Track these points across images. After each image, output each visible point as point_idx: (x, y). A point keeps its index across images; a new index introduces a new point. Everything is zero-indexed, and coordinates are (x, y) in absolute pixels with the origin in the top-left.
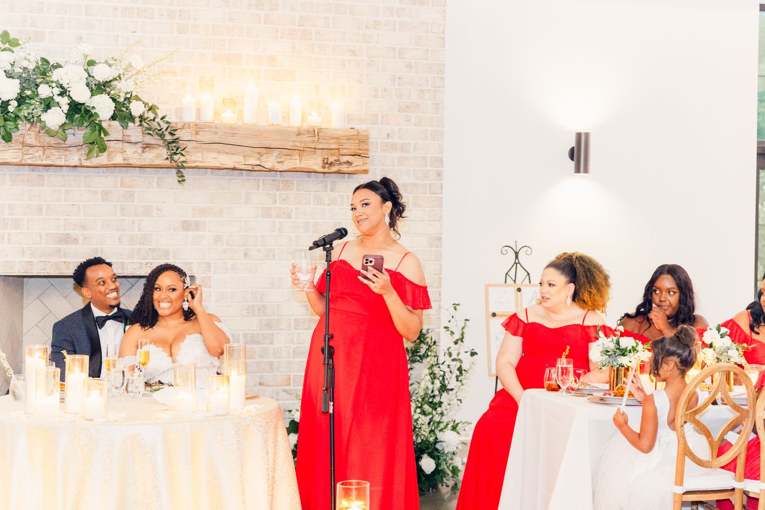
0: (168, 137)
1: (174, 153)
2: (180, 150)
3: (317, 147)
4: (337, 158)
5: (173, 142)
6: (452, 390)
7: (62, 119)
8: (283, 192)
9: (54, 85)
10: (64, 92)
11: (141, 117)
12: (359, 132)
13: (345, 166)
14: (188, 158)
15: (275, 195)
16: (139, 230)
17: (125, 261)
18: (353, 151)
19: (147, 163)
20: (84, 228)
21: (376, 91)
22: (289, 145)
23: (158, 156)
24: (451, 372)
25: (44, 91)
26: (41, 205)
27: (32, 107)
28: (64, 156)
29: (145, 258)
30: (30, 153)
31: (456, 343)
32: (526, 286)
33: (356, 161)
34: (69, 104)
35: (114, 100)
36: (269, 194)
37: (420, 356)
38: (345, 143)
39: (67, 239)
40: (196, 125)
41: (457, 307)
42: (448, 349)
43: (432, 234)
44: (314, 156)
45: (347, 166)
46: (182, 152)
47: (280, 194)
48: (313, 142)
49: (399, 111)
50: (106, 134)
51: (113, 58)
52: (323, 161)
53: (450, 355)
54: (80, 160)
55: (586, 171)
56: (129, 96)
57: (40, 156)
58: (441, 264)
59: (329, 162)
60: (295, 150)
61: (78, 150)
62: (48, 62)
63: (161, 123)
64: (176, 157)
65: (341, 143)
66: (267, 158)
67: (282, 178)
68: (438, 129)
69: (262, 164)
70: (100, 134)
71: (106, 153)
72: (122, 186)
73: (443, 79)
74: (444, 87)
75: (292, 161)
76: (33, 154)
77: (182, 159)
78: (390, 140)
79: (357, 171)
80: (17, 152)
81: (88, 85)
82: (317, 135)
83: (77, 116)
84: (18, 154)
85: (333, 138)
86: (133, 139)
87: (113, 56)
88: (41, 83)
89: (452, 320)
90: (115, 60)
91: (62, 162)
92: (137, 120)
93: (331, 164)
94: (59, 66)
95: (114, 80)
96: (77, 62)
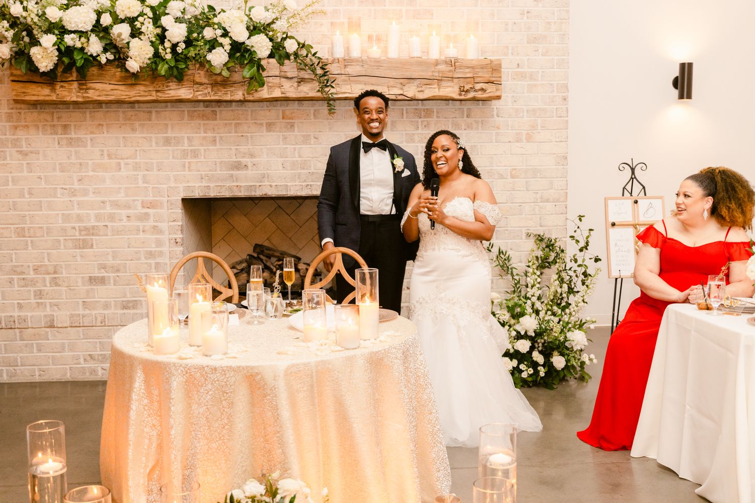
0: (319, 71)
1: (325, 85)
2: (330, 82)
3: (454, 77)
4: (472, 86)
5: (324, 75)
6: (578, 292)
7: (225, 58)
8: (424, 119)
9: (216, 26)
10: (225, 34)
11: (296, 54)
12: (493, 62)
13: (480, 92)
14: (338, 90)
15: (418, 122)
16: (300, 156)
17: (289, 184)
18: (487, 79)
19: (302, 95)
20: (252, 156)
21: (507, 24)
22: (428, 74)
23: (312, 89)
24: (577, 276)
25: (208, 33)
26: (215, 137)
27: (198, 49)
28: (229, 92)
29: (305, 181)
30: (200, 90)
31: (581, 250)
32: (642, 198)
33: (490, 88)
34: (231, 45)
35: (271, 40)
36: (412, 121)
37: (549, 263)
38: (479, 72)
39: (238, 166)
40: (345, 60)
41: (582, 218)
42: (574, 257)
43: (559, 154)
44: (451, 84)
45: (482, 93)
46: (333, 85)
47: (422, 122)
48: (450, 71)
49: (528, 43)
50: (264, 70)
51: (271, 4)
52: (460, 89)
53: (576, 261)
54: (244, 95)
55: (689, 97)
56: (284, 36)
57: (209, 93)
58: (567, 180)
59: (465, 90)
60: (434, 79)
61: (242, 85)
62: (214, 9)
63: (313, 58)
64: (327, 89)
65: (476, 72)
66: (409, 88)
67: (423, 107)
68: (563, 57)
69: (405, 94)
70: (259, 70)
71: (265, 87)
72: (283, 118)
73: (568, 11)
74: (569, 19)
75: (431, 90)
76: (203, 91)
77: (332, 91)
78: (520, 70)
79: (490, 97)
80: (189, 90)
81: (248, 28)
82: (453, 65)
83: (238, 54)
84: (190, 91)
85: (468, 67)
86: (289, 75)
87: (271, 2)
88: (206, 26)
89: (578, 230)
90: (274, 6)
91: (228, 98)
92: (292, 57)
93: (467, 91)
94: (224, 11)
95: (273, 22)
96: (239, 8)
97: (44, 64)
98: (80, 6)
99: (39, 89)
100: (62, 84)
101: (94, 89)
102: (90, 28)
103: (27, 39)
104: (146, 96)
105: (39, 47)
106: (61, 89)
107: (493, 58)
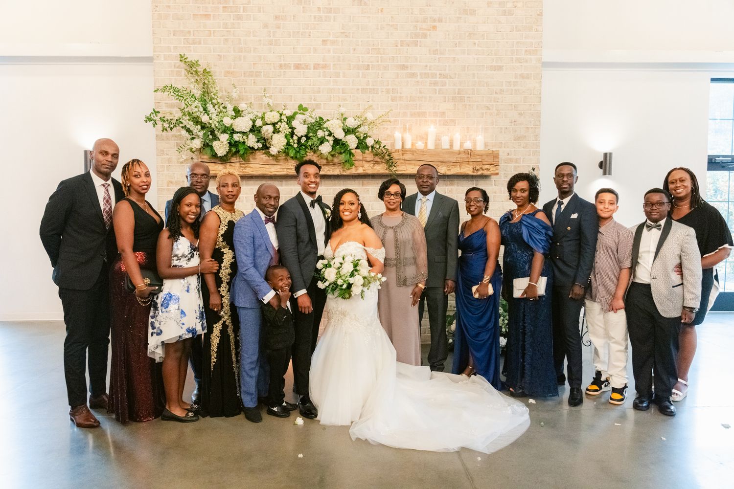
0: (387, 158)
1: (391, 166)
2: (393, 164)
3: (470, 161)
4: (481, 167)
5: (390, 160)
7: (330, 149)
9: (325, 130)
10: (330, 134)
11: (372, 147)
12: (494, 152)
13: (486, 171)
14: (398, 168)
15: (445, 189)
16: (372, 209)
18: (490, 162)
19: (375, 172)
21: (501, 129)
22: (454, 160)
23: (382, 168)
25: (320, 134)
27: (313, 142)
28: (331, 170)
33: (492, 168)
34: (333, 141)
35: (357, 138)
38: (485, 158)
40: (402, 150)
44: (468, 166)
46: (395, 165)
48: (467, 158)
49: (514, 140)
50: (353, 156)
52: (473, 169)
54: (340, 171)
55: (610, 174)
56: (365, 136)
59: (476, 169)
60: (457, 163)
61: (340, 166)
62: (323, 120)
63: (383, 149)
64: (391, 168)
66: (441, 167)
67: (448, 179)
68: (537, 149)
70: (350, 156)
71: (354, 166)
73: (540, 121)
74: (540, 125)
75: (455, 169)
77: (395, 169)
78: (509, 157)
79: (491, 174)
81: (344, 130)
82: (469, 154)
83: (338, 147)
85: (479, 155)
86: (368, 159)
87: (357, 115)
88: (318, 129)
90: (358, 117)
91: (330, 173)
92: (370, 149)
93: (478, 170)
94: (329, 121)
95: (358, 127)
96: (338, 119)
97: (221, 152)
98: (243, 117)
99: (217, 166)
100: (230, 164)
101: (250, 167)
102: (248, 130)
103: (211, 137)
104: (281, 172)
105: (218, 141)
106: (230, 167)
107: (494, 149)
